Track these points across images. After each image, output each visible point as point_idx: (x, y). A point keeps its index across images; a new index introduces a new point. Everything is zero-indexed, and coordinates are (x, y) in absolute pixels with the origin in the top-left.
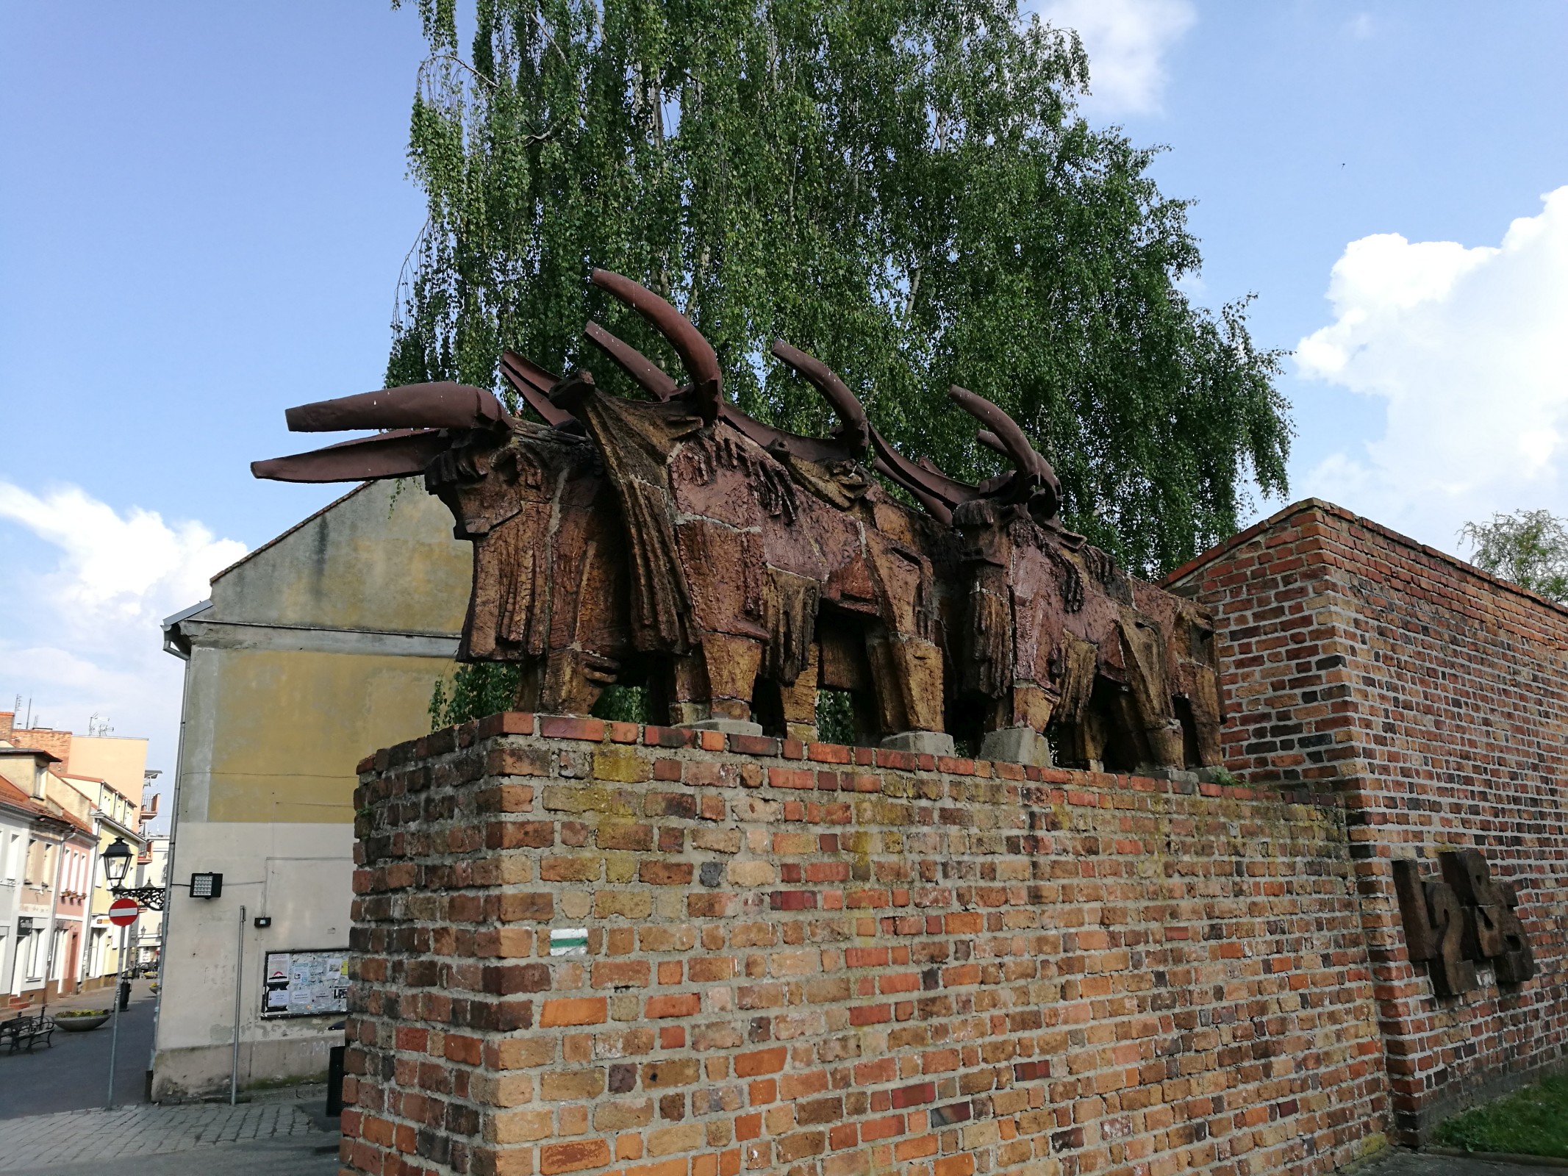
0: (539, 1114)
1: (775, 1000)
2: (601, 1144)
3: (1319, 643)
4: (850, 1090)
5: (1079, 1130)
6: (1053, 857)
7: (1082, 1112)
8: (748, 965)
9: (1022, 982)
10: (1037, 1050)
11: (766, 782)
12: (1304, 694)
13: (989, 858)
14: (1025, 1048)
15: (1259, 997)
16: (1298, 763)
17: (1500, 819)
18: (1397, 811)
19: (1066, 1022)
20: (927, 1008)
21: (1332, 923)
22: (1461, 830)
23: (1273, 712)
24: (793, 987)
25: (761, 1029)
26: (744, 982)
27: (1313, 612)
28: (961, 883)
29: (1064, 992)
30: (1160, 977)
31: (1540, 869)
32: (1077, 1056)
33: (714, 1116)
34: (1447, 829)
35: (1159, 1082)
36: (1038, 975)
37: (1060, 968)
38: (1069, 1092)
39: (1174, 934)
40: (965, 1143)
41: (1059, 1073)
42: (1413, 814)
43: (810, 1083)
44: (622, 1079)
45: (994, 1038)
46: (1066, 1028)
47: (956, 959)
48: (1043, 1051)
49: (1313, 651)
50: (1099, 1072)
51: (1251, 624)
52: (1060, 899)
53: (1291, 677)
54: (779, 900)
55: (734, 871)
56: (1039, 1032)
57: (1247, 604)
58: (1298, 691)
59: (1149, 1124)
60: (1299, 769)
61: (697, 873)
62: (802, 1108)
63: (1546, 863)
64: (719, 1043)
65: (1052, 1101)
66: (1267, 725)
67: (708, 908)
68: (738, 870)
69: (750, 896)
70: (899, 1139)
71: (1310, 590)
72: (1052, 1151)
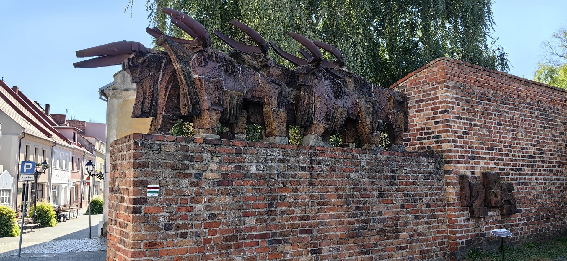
0: (143, 234)
1: (218, 209)
2: (161, 243)
3: (440, 105)
4: (241, 234)
5: (322, 249)
6: (318, 172)
7: (323, 245)
8: (209, 200)
9: (304, 207)
10: (307, 226)
11: (217, 151)
12: (435, 122)
13: (295, 173)
14: (304, 226)
15: (397, 216)
16: (431, 144)
17: (514, 162)
18: (465, 160)
19: (319, 219)
20: (268, 213)
21: (431, 195)
22: (494, 166)
23: (425, 127)
24: (223, 206)
25: (212, 216)
26: (208, 204)
27: (440, 95)
28: (283, 179)
29: (319, 211)
30: (357, 208)
31: (531, 179)
32: (322, 228)
33: (196, 238)
34: (487, 166)
35: (354, 238)
36: (310, 205)
37: (318, 204)
38: (318, 238)
39: (364, 196)
40: (279, 250)
41: (315, 233)
42: (472, 161)
43: (227, 231)
44: (168, 227)
45: (292, 222)
46: (319, 221)
47: (280, 200)
48: (309, 227)
49: (438, 108)
50: (330, 234)
51: (421, 98)
52: (320, 184)
53: (432, 116)
54: (220, 183)
55: (205, 175)
56: (309, 221)
57: (420, 92)
58: (433, 121)
59: (348, 249)
60: (432, 146)
61: (193, 176)
62: (224, 237)
63: (533, 177)
64: (199, 219)
65: (311, 240)
66: (424, 132)
67: (197, 185)
68: (207, 175)
69: (210, 182)
70: (257, 247)
71: (439, 88)
72: (310, 254)
